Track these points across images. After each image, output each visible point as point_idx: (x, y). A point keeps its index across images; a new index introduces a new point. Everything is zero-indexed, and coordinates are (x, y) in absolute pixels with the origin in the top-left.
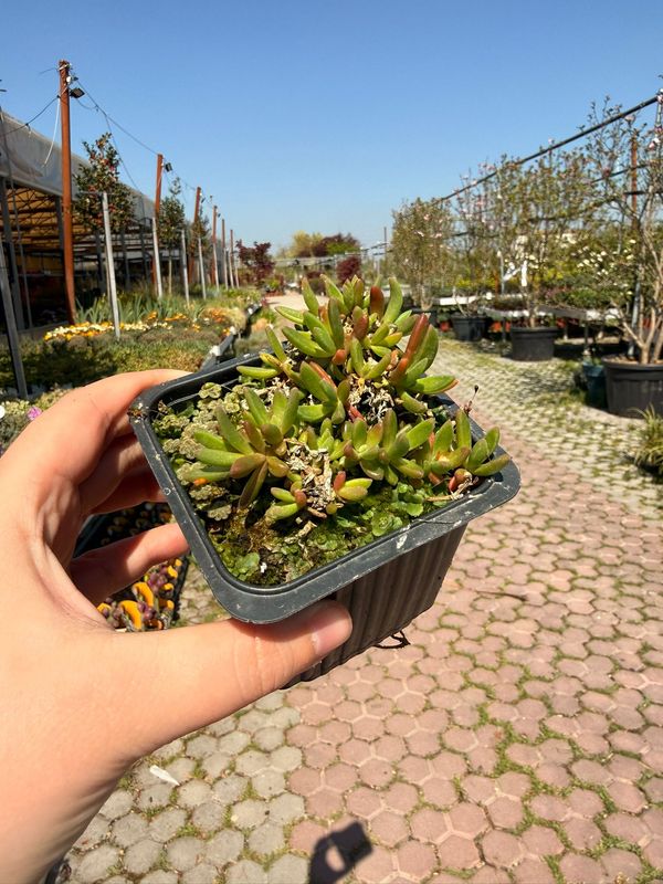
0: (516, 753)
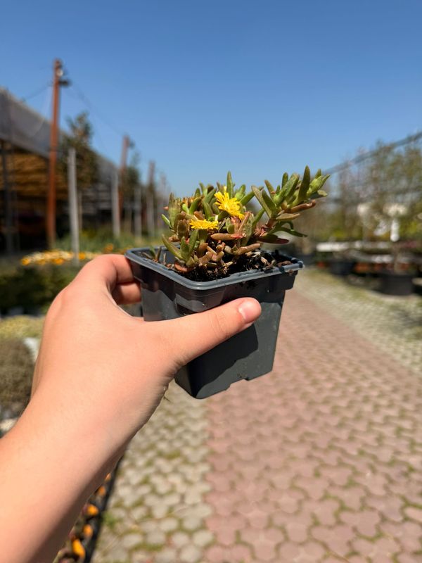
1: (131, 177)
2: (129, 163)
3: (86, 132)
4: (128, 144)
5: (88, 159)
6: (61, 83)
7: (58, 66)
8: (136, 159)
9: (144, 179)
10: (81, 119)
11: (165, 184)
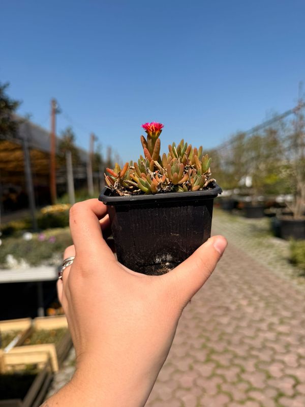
0: (214, 357)
1: (97, 159)
2: (95, 150)
3: (72, 138)
4: (94, 138)
5: (75, 152)
6: (55, 112)
7: (54, 102)
8: (99, 147)
9: (105, 158)
10: (69, 131)
11: (118, 159)
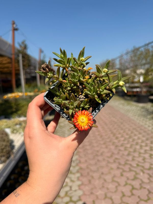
2: (42, 58)
3: (25, 47)
4: (41, 51)
5: (26, 57)
6: (15, 29)
7: (14, 23)
8: (44, 57)
10: (23, 43)
